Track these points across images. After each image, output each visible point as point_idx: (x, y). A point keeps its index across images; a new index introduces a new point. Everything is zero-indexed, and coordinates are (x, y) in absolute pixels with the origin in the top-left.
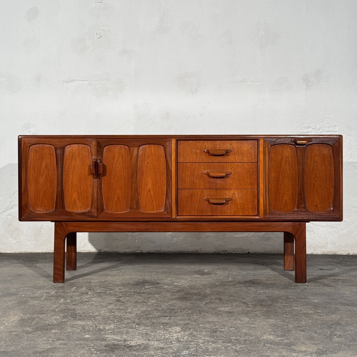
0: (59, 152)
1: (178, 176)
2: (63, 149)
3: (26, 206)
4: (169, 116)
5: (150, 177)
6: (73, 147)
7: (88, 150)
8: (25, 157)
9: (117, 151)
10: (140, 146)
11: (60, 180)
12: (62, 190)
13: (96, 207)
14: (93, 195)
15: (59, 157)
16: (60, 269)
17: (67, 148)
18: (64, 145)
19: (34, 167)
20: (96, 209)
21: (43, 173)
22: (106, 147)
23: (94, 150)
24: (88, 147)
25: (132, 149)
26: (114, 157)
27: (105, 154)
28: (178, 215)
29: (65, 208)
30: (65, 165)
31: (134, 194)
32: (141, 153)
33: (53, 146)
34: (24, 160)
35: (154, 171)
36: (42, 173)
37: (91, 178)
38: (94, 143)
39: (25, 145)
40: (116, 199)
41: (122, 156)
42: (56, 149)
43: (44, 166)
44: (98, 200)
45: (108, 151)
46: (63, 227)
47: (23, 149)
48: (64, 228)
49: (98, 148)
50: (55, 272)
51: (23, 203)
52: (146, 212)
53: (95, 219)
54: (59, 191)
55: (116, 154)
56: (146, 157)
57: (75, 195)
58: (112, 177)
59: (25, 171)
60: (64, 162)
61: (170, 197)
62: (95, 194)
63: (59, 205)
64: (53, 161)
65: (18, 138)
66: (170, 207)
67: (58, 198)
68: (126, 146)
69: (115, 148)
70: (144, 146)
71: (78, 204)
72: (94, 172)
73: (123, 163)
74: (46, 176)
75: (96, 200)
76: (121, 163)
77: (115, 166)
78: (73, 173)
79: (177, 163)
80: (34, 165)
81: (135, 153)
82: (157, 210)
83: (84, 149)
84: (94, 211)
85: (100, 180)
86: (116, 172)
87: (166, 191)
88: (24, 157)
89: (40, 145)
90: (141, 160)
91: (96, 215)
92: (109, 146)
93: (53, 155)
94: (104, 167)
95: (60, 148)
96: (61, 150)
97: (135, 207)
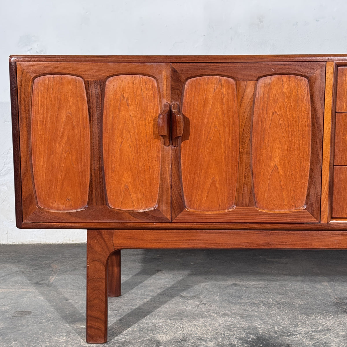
0: (94, 90)
1: (336, 140)
2: (102, 84)
3: (32, 198)
4: (262, 22)
5: (278, 141)
6: (122, 81)
7: (153, 86)
8: (25, 101)
9: (212, 90)
10: (259, 78)
11: (96, 148)
12: (101, 168)
13: (169, 202)
14: (162, 179)
15: (95, 101)
16: (98, 318)
17: (111, 82)
18: (104, 76)
19: (43, 121)
20: (169, 206)
21: (63, 134)
22: (189, 81)
23: (165, 86)
24: (153, 79)
25: (243, 84)
26: (206, 102)
27: (186, 96)
28: (332, 218)
29: (107, 204)
30: (106, 117)
31: (245, 176)
32: (260, 92)
33: (81, 79)
34: (23, 108)
35: (287, 129)
36: (60, 135)
37: (159, 143)
38: (165, 72)
39: (24, 76)
40: (208, 185)
41: (222, 99)
42: (87, 84)
43: (64, 119)
44: (173, 187)
45: (194, 90)
46: (104, 240)
47: (21, 85)
48: (106, 241)
49: (173, 84)
50: (88, 324)
51: (25, 194)
52: (267, 211)
53: (168, 225)
54: (95, 170)
55: (211, 96)
56: (271, 101)
57: (127, 178)
58: (202, 142)
59: (25, 129)
60: (105, 112)
61: (318, 181)
62: (168, 176)
63: (96, 196)
64: (83, 110)
65: (10, 60)
66: (318, 203)
67: (93, 183)
68: (230, 79)
69: (208, 83)
70: (267, 78)
71: (133, 195)
72: (165, 133)
73: (223, 113)
74: (68, 138)
75: (170, 188)
76: (220, 113)
77: (208, 119)
78: (122, 133)
79: (335, 112)
80: (43, 118)
81: (249, 93)
82: (290, 207)
83: (144, 84)
84: (165, 209)
85: (179, 147)
86: (209, 132)
87: (311, 169)
88: (22, 100)
89: (56, 76)
90: (261, 108)
91: (169, 217)
92: (194, 79)
93: (82, 97)
94: (187, 121)
95: (96, 83)
96: (99, 86)
97: (246, 201)
